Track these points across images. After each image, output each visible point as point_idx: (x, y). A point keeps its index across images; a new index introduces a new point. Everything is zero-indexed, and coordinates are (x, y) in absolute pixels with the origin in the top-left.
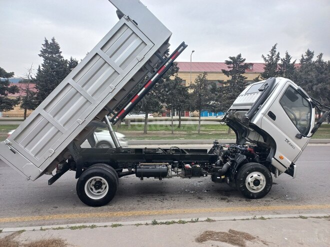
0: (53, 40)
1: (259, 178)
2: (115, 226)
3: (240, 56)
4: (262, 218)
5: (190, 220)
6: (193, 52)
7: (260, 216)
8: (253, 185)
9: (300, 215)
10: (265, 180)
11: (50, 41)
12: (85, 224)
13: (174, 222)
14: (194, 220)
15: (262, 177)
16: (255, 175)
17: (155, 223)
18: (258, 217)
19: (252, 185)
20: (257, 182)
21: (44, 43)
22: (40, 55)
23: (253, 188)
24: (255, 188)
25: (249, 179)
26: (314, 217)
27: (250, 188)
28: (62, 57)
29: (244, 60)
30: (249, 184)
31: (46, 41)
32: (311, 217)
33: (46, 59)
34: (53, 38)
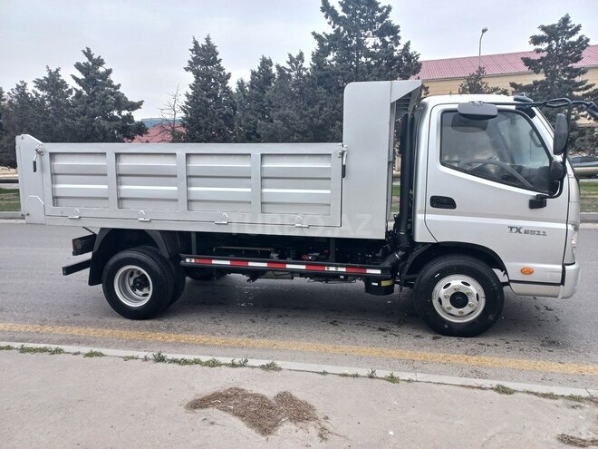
0: (208, 40)
1: (464, 289)
2: (91, 355)
3: (566, 20)
4: (392, 379)
5: (229, 361)
6: (484, 31)
7: (387, 373)
8: (449, 305)
9: (501, 383)
10: (482, 294)
11: (202, 42)
12: (47, 346)
13: (196, 362)
14: (237, 361)
15: (474, 288)
16: (456, 282)
17: (160, 359)
18: (380, 373)
19: (447, 304)
20: (459, 299)
21: (192, 46)
22: (187, 69)
23: (451, 312)
24: (455, 311)
25: (441, 291)
26: (536, 394)
27: (444, 310)
28: (222, 69)
29: (578, 28)
30: (440, 300)
31: (196, 43)
32: (528, 392)
33: (197, 74)
34: (208, 36)
